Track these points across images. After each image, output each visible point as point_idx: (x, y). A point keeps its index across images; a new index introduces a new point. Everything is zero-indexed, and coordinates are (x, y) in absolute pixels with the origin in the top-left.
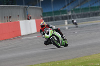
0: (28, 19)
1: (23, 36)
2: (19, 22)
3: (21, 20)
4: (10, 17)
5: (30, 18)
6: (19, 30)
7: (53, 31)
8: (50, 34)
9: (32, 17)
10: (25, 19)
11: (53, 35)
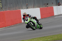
0: (59, 5)
1: (56, 16)
2: (53, 7)
3: (54, 6)
4: (47, 4)
5: (60, 5)
6: (53, 12)
7: (30, 19)
8: (28, 21)
9: (61, 4)
10: (57, 5)
11: (30, 21)
